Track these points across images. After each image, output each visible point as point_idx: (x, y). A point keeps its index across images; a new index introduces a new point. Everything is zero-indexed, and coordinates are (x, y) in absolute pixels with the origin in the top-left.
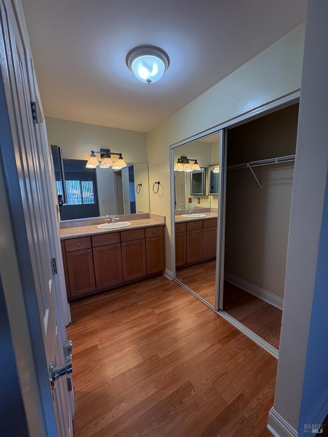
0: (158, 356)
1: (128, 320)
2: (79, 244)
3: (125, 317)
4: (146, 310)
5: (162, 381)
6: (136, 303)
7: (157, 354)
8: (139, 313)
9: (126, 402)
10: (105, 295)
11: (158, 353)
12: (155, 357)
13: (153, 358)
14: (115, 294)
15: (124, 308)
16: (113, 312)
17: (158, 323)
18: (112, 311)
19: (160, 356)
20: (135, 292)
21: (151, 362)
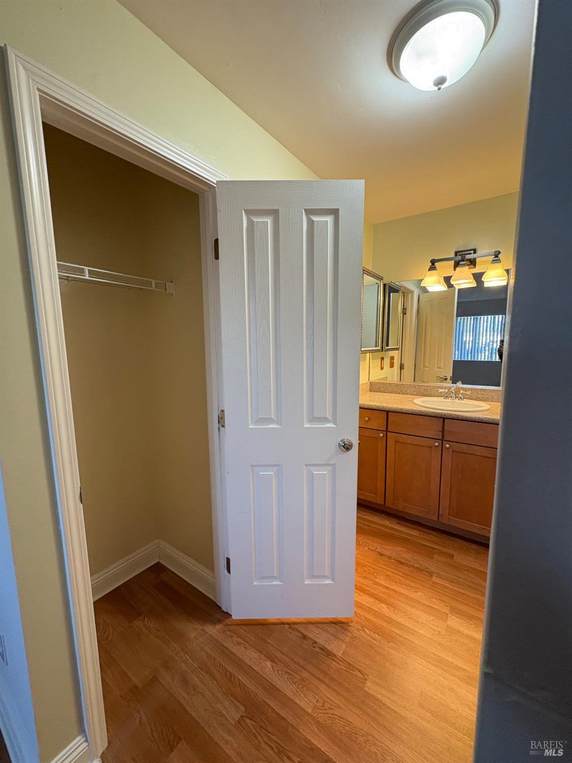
0: (366, 679)
1: (386, 585)
2: (367, 419)
3: (388, 575)
4: (434, 600)
5: (328, 713)
6: (431, 574)
7: (368, 676)
8: (416, 592)
9: (272, 666)
10: (398, 523)
11: (370, 677)
12: (361, 676)
13: (355, 671)
14: (415, 533)
15: (402, 563)
16: (382, 555)
17: (429, 638)
18: (382, 553)
19: (368, 684)
20: (452, 556)
21: (346, 671)
